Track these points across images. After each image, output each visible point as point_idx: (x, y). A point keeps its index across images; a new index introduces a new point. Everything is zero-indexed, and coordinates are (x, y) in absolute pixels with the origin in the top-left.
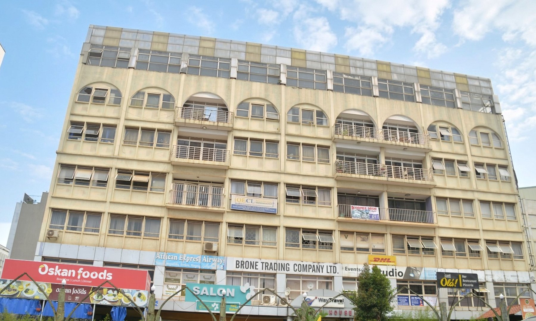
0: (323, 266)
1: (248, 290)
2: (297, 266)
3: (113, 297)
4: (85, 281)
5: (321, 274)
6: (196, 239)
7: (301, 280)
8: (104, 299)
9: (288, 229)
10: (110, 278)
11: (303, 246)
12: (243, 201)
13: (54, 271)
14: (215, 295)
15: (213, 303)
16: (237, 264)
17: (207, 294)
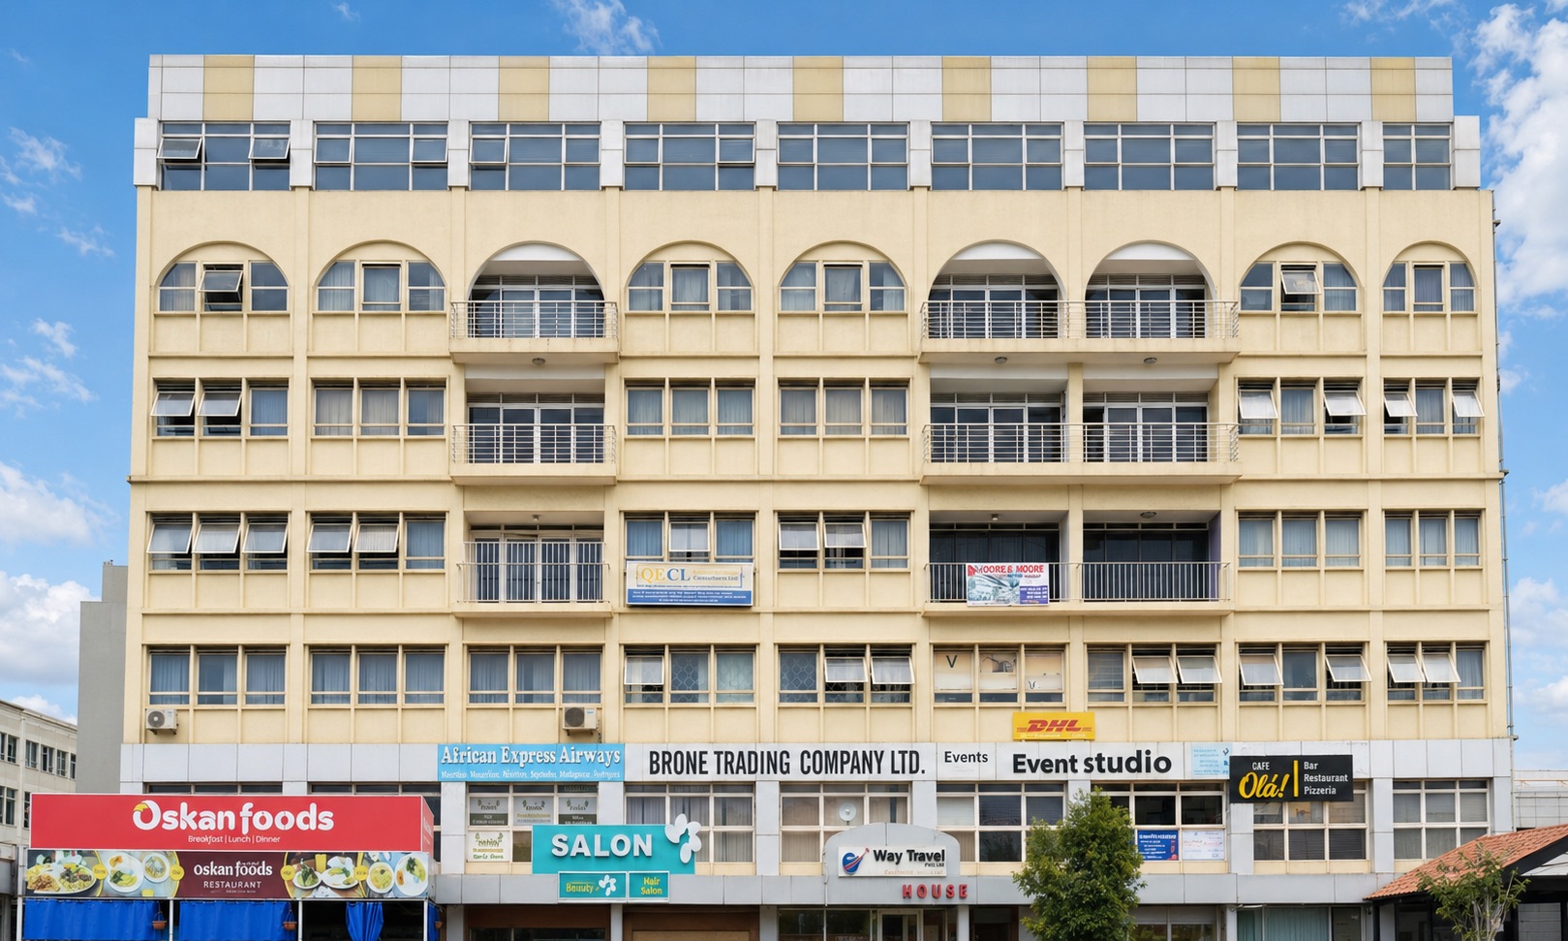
0: (882, 752)
1: (685, 836)
2: (809, 757)
3: (343, 877)
4: (263, 839)
5: (874, 777)
6: (541, 698)
7: (821, 796)
8: (322, 884)
9: (784, 649)
10: (329, 825)
11: (828, 699)
12: (657, 579)
13: (178, 818)
14: (606, 853)
15: (602, 877)
16: (652, 762)
17: (587, 853)
